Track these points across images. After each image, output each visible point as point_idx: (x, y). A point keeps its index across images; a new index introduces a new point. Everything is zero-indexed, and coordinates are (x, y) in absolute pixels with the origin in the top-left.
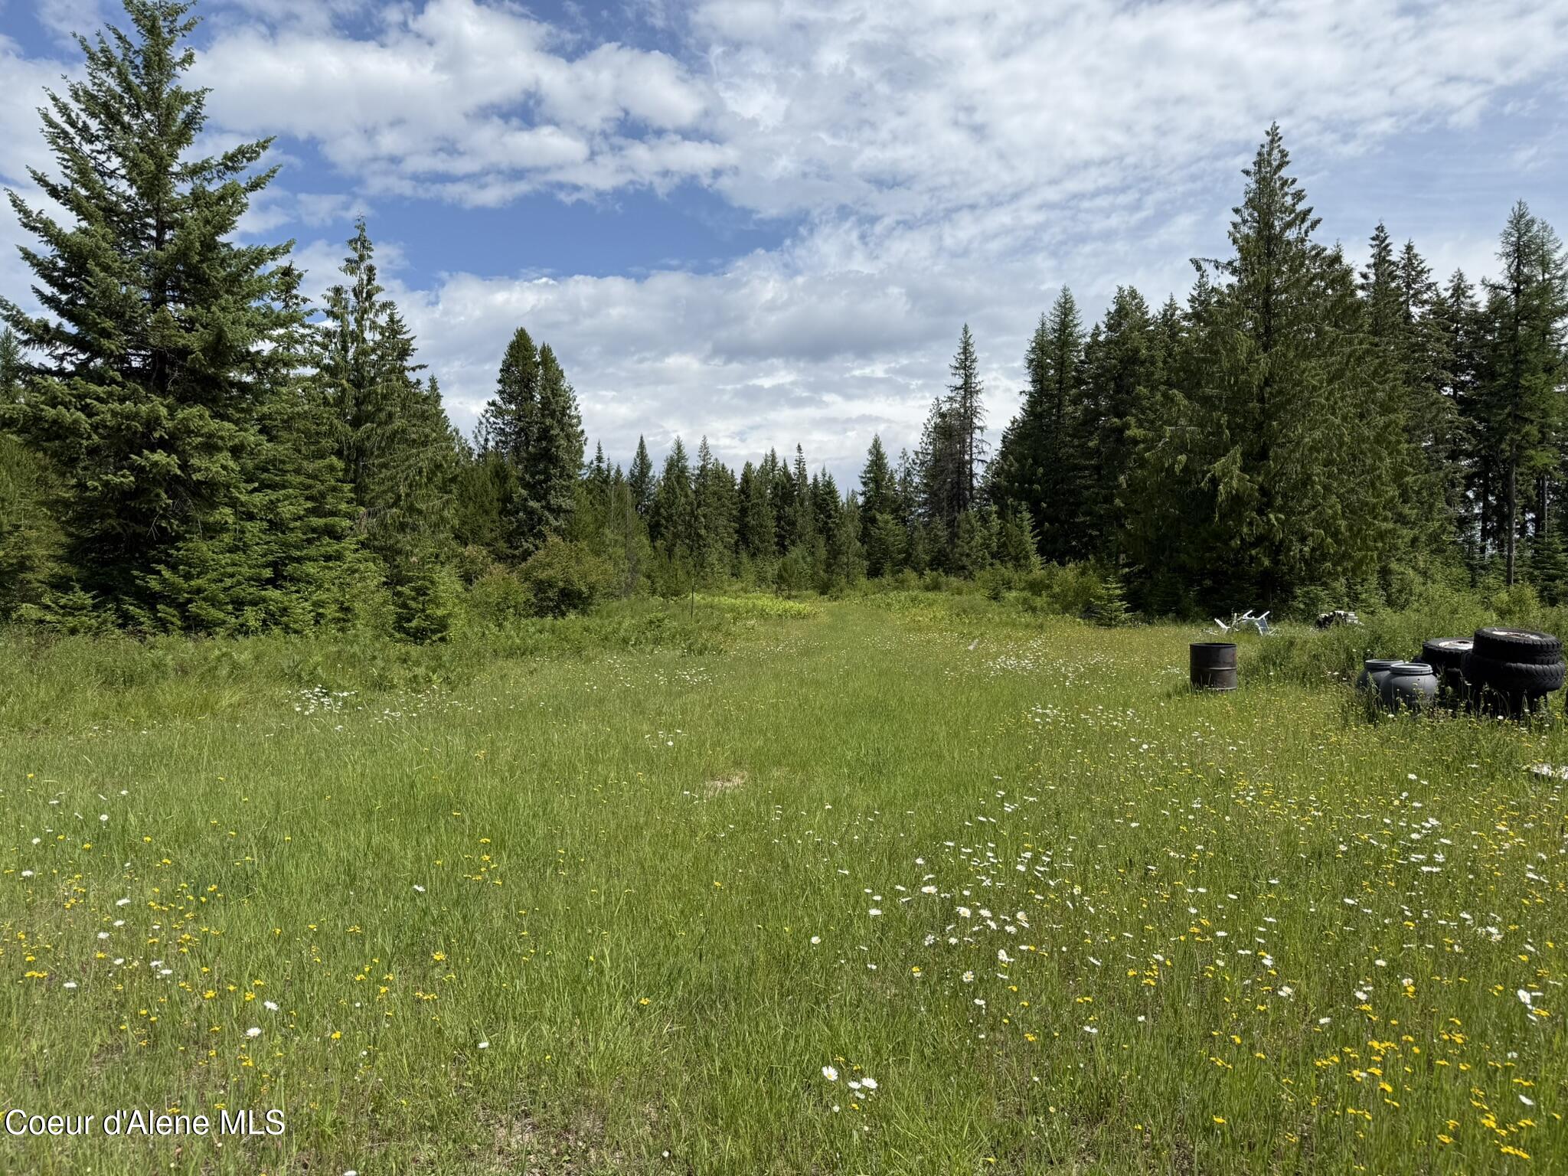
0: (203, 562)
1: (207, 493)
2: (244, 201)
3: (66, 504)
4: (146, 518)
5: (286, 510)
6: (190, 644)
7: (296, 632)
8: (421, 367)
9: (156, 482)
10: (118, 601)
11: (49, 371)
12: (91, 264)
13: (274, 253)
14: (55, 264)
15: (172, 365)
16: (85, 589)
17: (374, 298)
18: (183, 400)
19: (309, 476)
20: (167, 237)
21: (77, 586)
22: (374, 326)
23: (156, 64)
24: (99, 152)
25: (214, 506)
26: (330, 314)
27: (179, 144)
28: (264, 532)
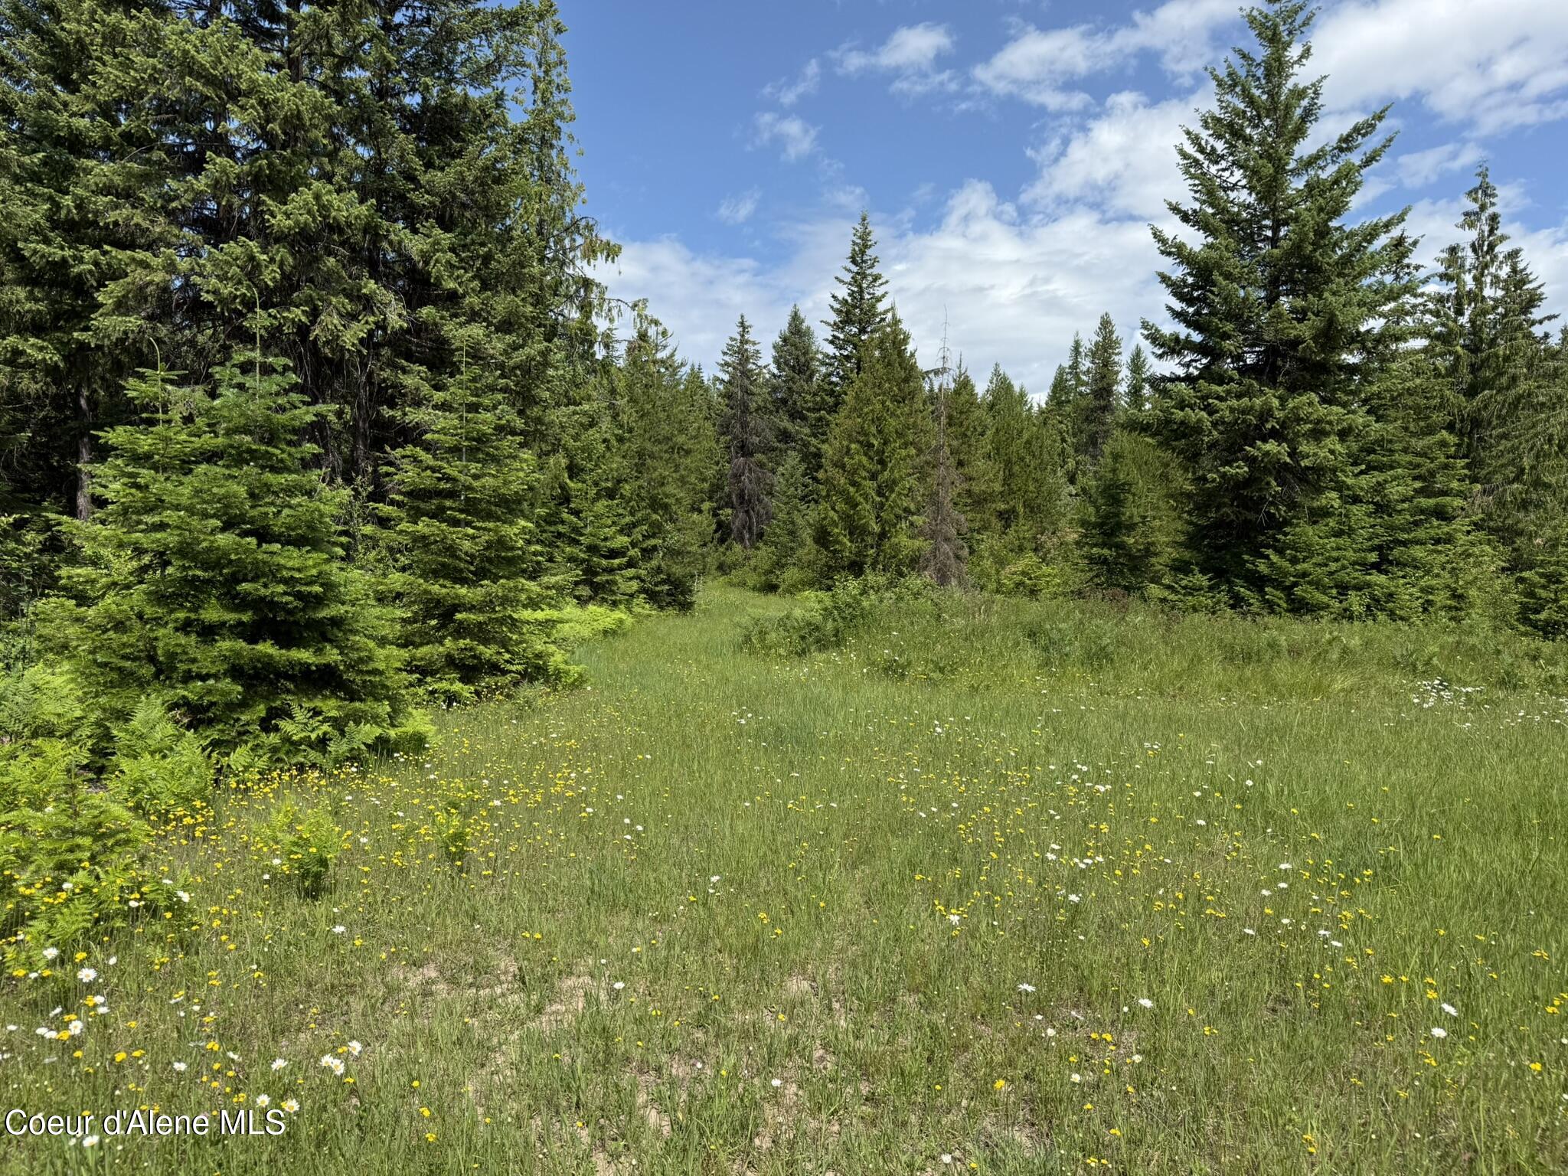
0: (1308, 547)
1: (1313, 478)
2: (1359, 179)
3: (1189, 496)
4: (1256, 505)
5: (1395, 491)
6: (1301, 627)
7: (1402, 619)
8: (1549, 318)
9: (1266, 471)
10: (1229, 582)
11: (1178, 379)
12: (1216, 276)
13: (1387, 226)
14: (1184, 281)
15: (1284, 357)
16: (1203, 572)
17: (1497, 250)
18: (1294, 389)
19: (1417, 454)
20: (1282, 234)
21: (1196, 569)
22: (1496, 280)
23: (1276, 68)
24: (1224, 170)
25: (1319, 491)
26: (1445, 277)
27: (1295, 140)
28: (1369, 515)
